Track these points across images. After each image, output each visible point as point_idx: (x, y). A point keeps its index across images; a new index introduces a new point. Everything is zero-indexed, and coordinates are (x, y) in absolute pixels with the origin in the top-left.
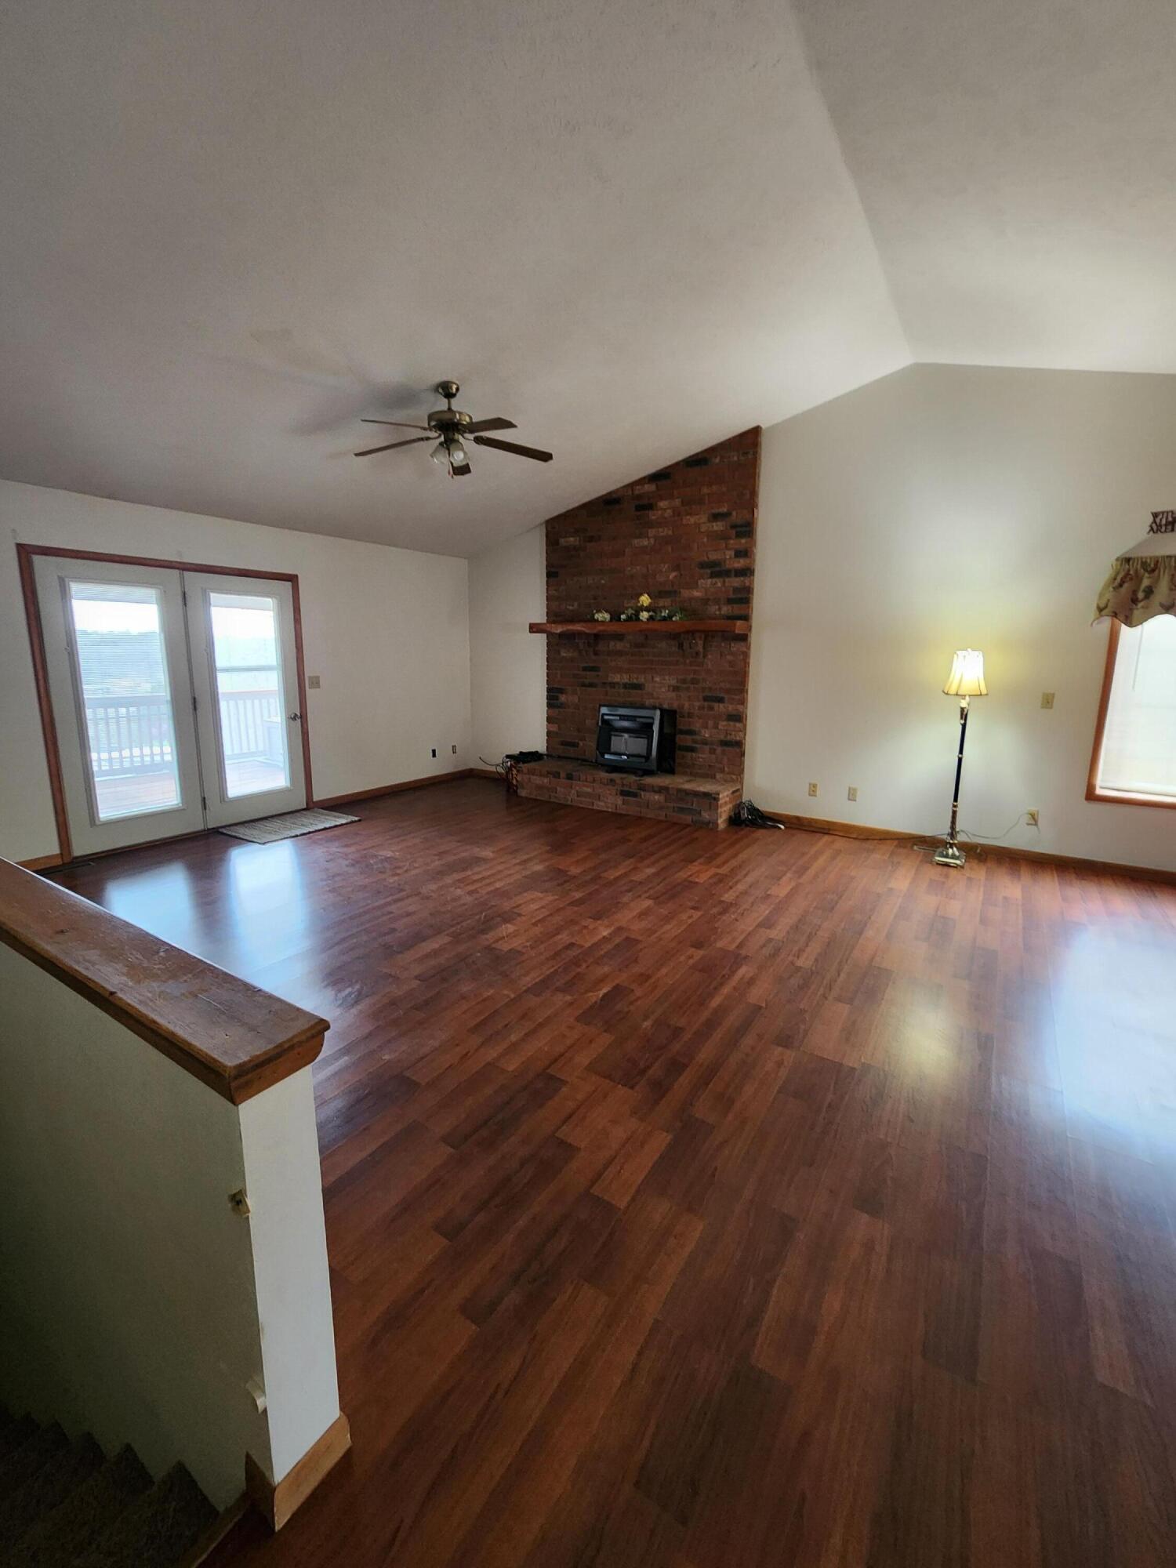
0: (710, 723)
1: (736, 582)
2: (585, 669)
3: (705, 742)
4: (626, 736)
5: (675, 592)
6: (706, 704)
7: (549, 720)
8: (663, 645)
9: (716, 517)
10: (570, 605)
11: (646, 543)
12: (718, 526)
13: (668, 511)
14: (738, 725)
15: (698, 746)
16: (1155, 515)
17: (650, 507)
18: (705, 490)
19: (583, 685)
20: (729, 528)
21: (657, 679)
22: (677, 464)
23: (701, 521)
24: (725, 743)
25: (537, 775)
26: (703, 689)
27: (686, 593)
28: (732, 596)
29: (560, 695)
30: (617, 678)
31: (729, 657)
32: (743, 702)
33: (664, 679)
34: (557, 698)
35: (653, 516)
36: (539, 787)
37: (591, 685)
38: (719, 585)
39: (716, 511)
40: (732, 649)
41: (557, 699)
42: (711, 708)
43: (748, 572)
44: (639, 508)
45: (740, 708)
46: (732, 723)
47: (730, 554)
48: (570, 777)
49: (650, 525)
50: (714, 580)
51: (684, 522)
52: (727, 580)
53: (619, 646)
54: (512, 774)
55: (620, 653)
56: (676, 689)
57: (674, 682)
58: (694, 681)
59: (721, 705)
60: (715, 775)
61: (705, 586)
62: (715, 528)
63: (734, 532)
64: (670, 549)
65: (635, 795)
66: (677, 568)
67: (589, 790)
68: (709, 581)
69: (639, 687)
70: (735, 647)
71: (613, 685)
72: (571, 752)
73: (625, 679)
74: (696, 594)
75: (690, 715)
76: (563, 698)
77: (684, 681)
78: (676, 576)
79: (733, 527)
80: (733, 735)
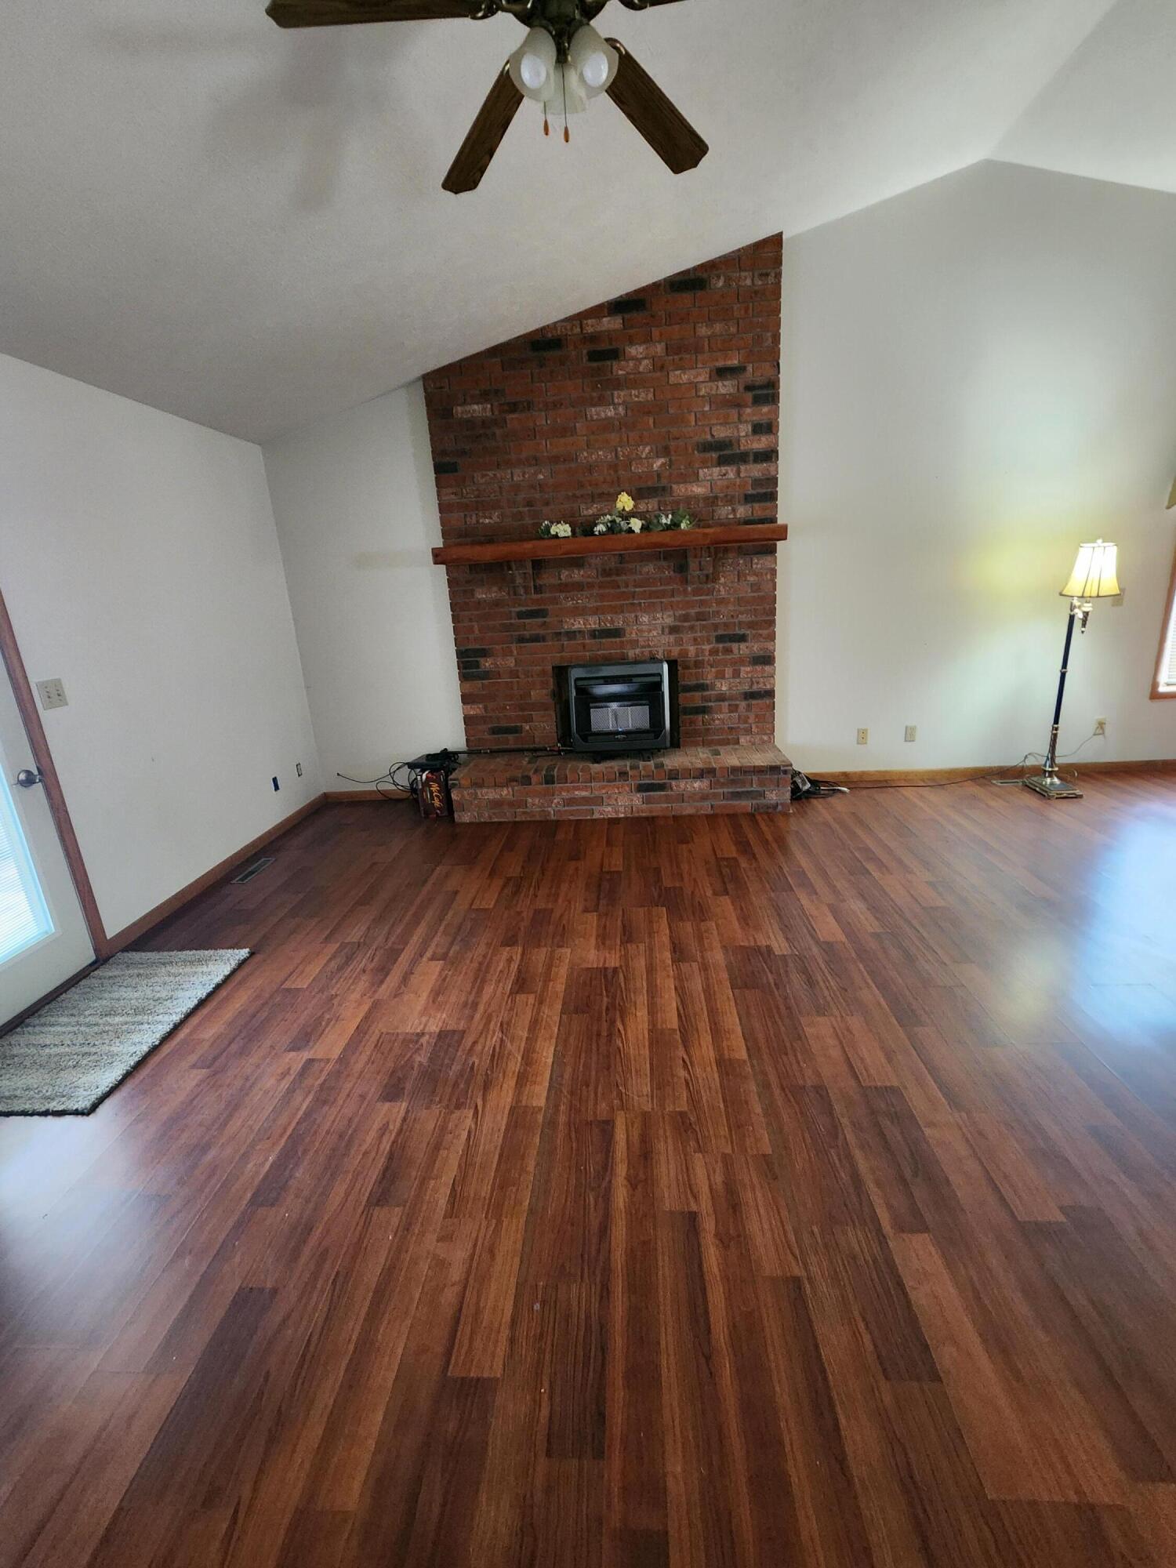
0: (729, 672)
1: (756, 470)
2: (520, 615)
3: (721, 698)
4: (614, 705)
5: (664, 489)
6: (721, 646)
7: (466, 699)
8: (650, 568)
9: (722, 373)
10: (486, 517)
11: (610, 412)
12: (726, 387)
13: (645, 362)
14: (767, 668)
15: (710, 704)
17: (615, 354)
18: (703, 331)
19: (521, 640)
20: (741, 389)
21: (645, 619)
22: (656, 286)
23: (701, 379)
24: (750, 696)
25: (488, 787)
26: (716, 627)
27: (680, 490)
28: (751, 492)
29: (482, 660)
30: (578, 624)
31: (752, 579)
32: (772, 637)
33: (655, 619)
34: (477, 665)
35: (620, 370)
36: (497, 804)
37: (536, 639)
38: (731, 475)
39: (720, 364)
40: (754, 566)
41: (478, 667)
42: (729, 651)
43: (770, 455)
44: (595, 356)
45: (769, 645)
46: (759, 668)
47: (745, 429)
49: (618, 384)
50: (724, 469)
51: (672, 380)
52: (742, 468)
53: (577, 575)
54: (431, 793)
55: (579, 587)
56: (673, 630)
57: (668, 620)
58: (700, 617)
59: (743, 646)
60: (738, 739)
61: (710, 478)
62: (722, 391)
63: (749, 396)
64: (651, 421)
65: (661, 787)
66: (666, 451)
67: (584, 794)
68: (716, 470)
69: (616, 633)
70: (759, 563)
71: (571, 635)
72: (511, 741)
73: (593, 623)
74: (698, 490)
75: (698, 664)
76: (487, 664)
77: (686, 618)
78: (663, 464)
79: (749, 388)
80: (758, 683)
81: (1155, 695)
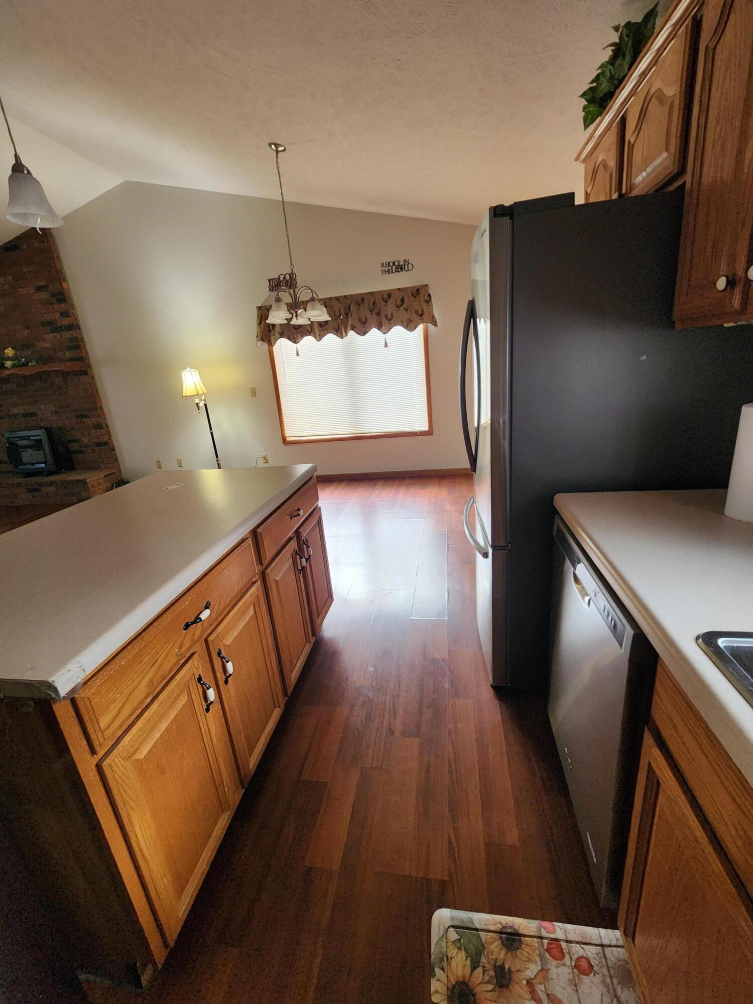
0: (86, 433)
1: (68, 334)
3: (86, 446)
6: (79, 420)
9: (39, 289)
12: (44, 295)
15: (83, 449)
16: (269, 281)
18: (26, 269)
20: (50, 296)
21: (42, 407)
23: (31, 292)
24: (99, 445)
26: (74, 410)
27: (38, 345)
28: (69, 345)
30: (15, 411)
31: (82, 387)
32: (103, 415)
33: (47, 407)
38: (58, 337)
39: (37, 284)
40: (81, 381)
42: (83, 423)
45: (102, 419)
46: (101, 430)
47: (57, 315)
50: (54, 334)
51: (20, 293)
52: (62, 334)
55: (11, 392)
56: (56, 413)
57: (53, 408)
58: (66, 406)
59: (88, 420)
60: (100, 466)
61: (50, 339)
62: (42, 297)
63: (54, 299)
64: (17, 313)
65: (39, 490)
66: (27, 327)
68: (51, 335)
69: (32, 415)
70: (83, 379)
71: (15, 415)
73: (21, 410)
74: (46, 345)
75: (72, 429)
77: (60, 407)
78: (28, 333)
79: (53, 295)
80: (100, 438)
81: (285, 442)
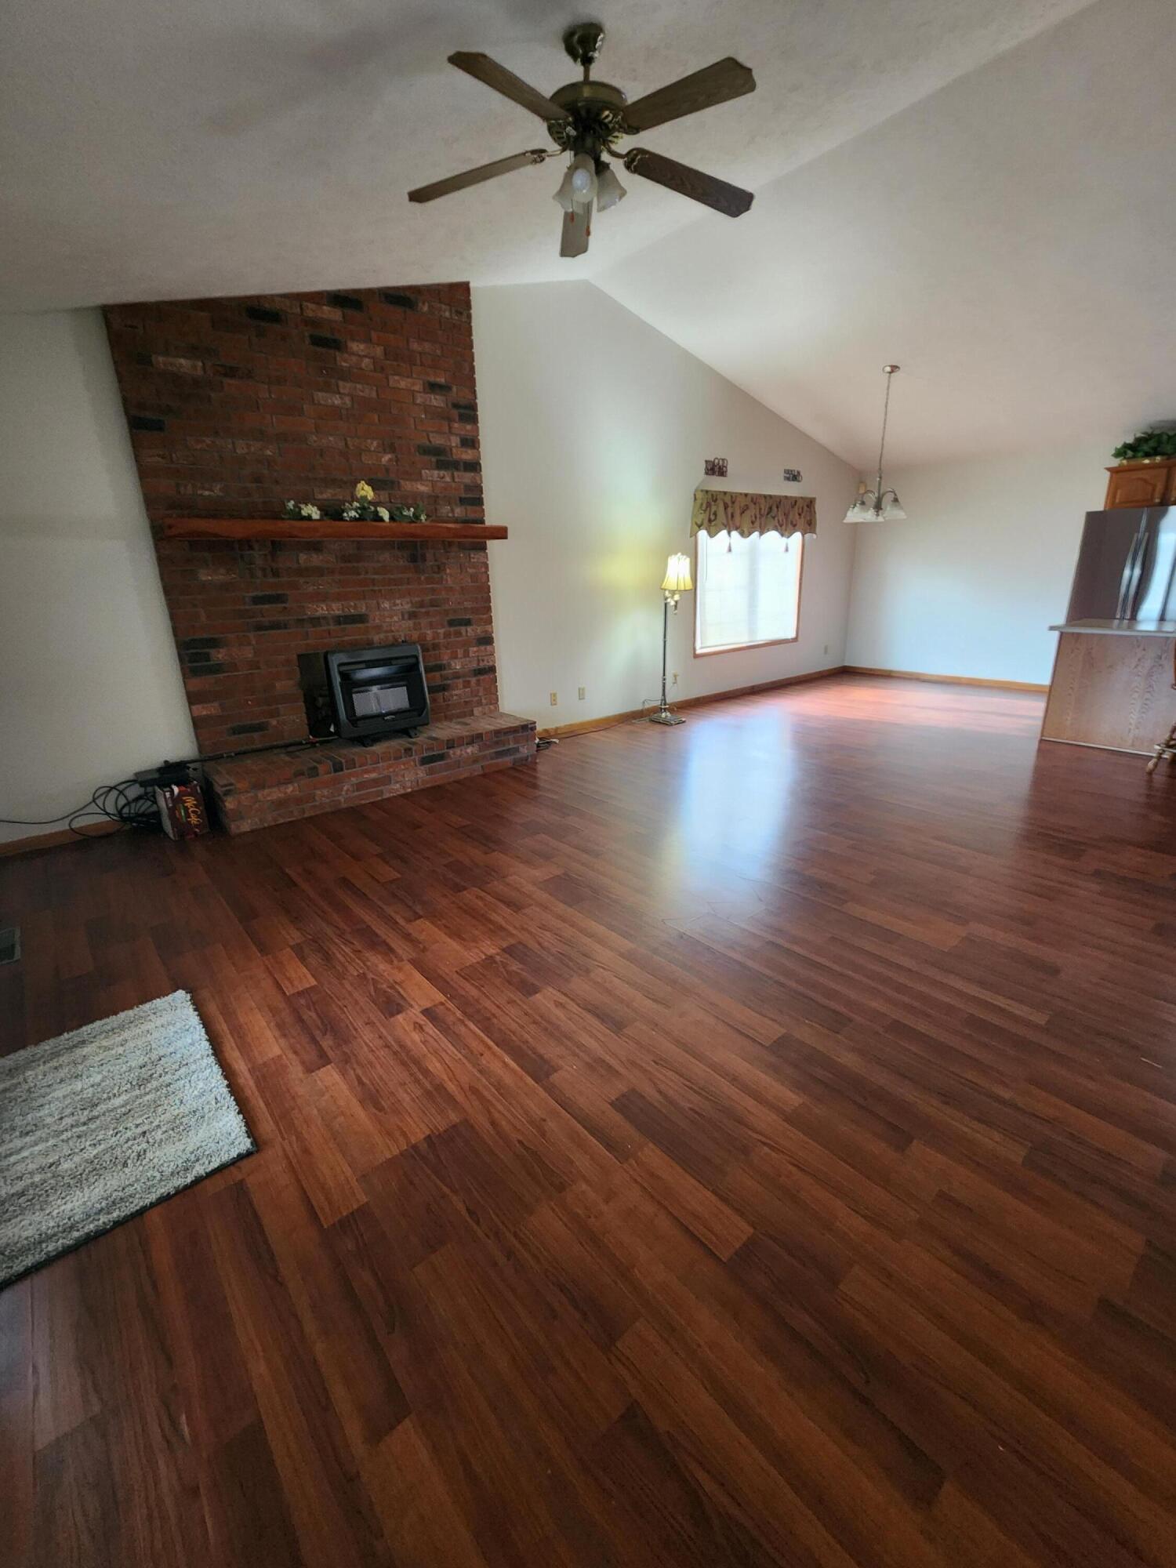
0: (460, 652)
1: (467, 477)
2: (257, 600)
3: (457, 676)
4: (375, 689)
5: (393, 482)
6: (452, 629)
7: (192, 698)
8: (386, 556)
9: (433, 387)
11: (337, 401)
12: (437, 401)
13: (366, 360)
14: (488, 647)
15: (449, 682)
17: (336, 345)
18: (415, 346)
19: (259, 627)
20: (450, 405)
21: (387, 605)
22: (370, 292)
23: (416, 388)
24: (480, 672)
25: (269, 787)
26: (447, 612)
27: (408, 486)
28: (463, 495)
29: (212, 652)
30: (322, 610)
31: (470, 571)
32: (490, 621)
33: (395, 605)
34: (207, 657)
35: (344, 362)
36: (280, 804)
37: (276, 626)
38: (448, 479)
39: (432, 379)
40: (472, 560)
41: (208, 660)
42: (458, 634)
43: (474, 466)
44: (317, 341)
45: (488, 627)
46: (483, 648)
47: (455, 441)
48: (338, 768)
49: (345, 375)
50: (442, 473)
51: (392, 383)
52: (456, 474)
53: (316, 560)
54: (186, 809)
55: (319, 572)
56: (412, 615)
57: (407, 607)
58: (434, 603)
59: (469, 629)
60: (472, 711)
61: (428, 481)
62: (435, 403)
63: (455, 413)
64: (376, 417)
65: (441, 757)
66: (392, 449)
68: (436, 472)
69: (361, 619)
70: (476, 557)
71: (316, 621)
72: (257, 740)
73: (336, 609)
74: (422, 488)
75: (436, 647)
76: (219, 655)
77: (422, 605)
78: (390, 460)
79: (456, 406)
80: (483, 661)
81: (695, 656)
